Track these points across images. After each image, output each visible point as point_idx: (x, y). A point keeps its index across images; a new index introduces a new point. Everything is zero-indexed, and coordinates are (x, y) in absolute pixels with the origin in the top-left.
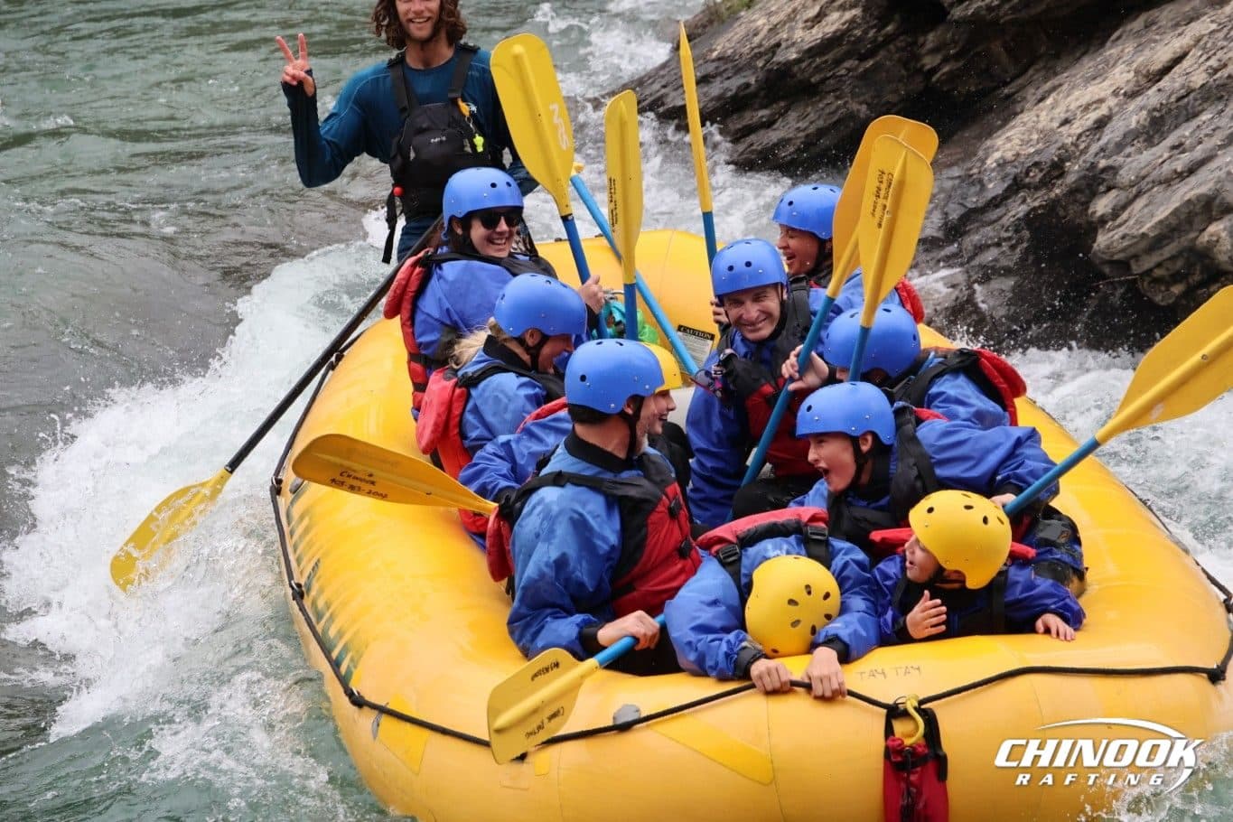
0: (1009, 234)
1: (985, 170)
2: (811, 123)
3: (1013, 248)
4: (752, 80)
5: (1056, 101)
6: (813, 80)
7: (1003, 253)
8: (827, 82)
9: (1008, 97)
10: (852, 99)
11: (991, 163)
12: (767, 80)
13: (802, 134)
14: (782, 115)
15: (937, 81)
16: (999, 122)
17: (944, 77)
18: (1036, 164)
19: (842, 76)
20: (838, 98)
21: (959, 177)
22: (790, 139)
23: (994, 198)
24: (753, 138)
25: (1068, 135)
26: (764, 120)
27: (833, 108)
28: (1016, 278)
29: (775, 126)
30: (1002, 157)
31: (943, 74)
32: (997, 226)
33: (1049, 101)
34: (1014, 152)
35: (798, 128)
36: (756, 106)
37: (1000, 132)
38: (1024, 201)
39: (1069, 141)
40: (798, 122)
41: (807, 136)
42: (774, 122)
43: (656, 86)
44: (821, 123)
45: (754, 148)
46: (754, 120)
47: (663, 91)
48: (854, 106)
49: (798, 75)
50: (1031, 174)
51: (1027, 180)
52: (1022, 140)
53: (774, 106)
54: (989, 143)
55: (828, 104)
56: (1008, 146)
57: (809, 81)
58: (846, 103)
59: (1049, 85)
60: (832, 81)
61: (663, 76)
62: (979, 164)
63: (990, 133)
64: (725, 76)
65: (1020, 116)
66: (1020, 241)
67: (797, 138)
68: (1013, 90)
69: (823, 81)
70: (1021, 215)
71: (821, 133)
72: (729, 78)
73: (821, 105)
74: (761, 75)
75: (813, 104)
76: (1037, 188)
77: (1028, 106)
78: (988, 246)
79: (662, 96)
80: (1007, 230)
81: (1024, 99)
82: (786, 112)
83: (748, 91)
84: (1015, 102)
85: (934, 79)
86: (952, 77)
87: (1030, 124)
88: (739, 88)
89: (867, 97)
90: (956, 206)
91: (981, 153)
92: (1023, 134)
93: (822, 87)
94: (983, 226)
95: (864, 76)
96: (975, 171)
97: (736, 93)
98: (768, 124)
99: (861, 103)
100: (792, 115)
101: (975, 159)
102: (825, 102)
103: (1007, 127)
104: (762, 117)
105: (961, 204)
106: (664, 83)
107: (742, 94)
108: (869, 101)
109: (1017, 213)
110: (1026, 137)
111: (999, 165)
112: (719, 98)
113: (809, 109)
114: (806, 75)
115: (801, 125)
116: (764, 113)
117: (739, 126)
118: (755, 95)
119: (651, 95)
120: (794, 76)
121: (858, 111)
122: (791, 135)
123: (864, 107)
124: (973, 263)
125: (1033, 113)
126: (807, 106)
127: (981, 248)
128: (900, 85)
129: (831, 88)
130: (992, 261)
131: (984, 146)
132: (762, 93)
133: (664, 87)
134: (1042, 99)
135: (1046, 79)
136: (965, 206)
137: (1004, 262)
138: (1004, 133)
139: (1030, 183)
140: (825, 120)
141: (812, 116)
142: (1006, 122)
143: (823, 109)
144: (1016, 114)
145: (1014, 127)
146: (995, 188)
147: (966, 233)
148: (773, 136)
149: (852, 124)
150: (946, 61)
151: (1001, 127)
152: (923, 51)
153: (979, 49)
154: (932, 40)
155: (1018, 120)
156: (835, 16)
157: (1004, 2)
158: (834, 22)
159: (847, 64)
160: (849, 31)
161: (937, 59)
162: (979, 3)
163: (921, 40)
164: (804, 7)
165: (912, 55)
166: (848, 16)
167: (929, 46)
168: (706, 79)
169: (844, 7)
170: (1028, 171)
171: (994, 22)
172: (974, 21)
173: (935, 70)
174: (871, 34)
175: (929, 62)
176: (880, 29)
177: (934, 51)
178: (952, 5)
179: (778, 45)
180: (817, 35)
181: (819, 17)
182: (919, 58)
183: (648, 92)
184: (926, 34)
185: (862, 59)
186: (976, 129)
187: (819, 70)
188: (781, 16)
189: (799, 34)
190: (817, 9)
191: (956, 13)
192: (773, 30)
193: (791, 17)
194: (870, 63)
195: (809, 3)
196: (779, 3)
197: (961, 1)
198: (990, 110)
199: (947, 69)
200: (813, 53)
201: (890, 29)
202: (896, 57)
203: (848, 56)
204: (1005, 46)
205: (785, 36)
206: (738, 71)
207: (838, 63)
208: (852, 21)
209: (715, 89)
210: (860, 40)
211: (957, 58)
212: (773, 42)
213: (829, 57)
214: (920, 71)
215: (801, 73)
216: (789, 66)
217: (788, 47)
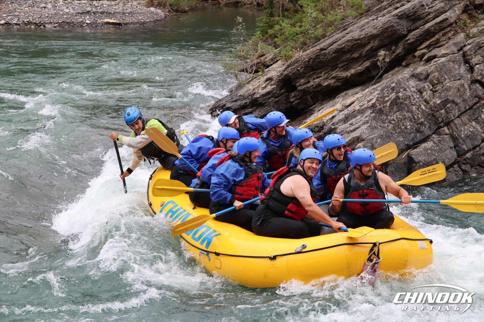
4: (248, 101)
5: (322, 111)
9: (311, 110)
12: (252, 101)
14: (255, 111)
15: (294, 104)
18: (317, 126)
19: (270, 102)
25: (325, 119)
27: (268, 109)
33: (321, 111)
36: (249, 108)
39: (325, 121)
42: (253, 112)
43: (224, 102)
53: (253, 108)
57: (262, 102)
59: (321, 107)
60: (268, 103)
61: (226, 99)
68: (312, 108)
69: (265, 103)
72: (242, 101)
74: (250, 100)
75: (263, 108)
76: (317, 132)
77: (316, 112)
81: (315, 110)
84: (313, 111)
86: (298, 104)
89: (276, 108)
93: (266, 104)
95: (276, 102)
97: (244, 104)
100: (258, 110)
106: (226, 101)
112: (239, 105)
115: (260, 113)
116: (251, 110)
118: (248, 105)
120: (258, 101)
125: (317, 114)
132: (250, 105)
134: (319, 111)
135: (321, 106)
141: (262, 111)
142: (310, 116)
145: (312, 117)
150: (296, 100)
151: (309, 117)
152: (290, 97)
153: (304, 97)
154: (293, 94)
155: (313, 115)
156: (269, 87)
157: (311, 86)
158: (269, 88)
159: (272, 99)
160: (273, 91)
161: (294, 99)
162: (305, 86)
163: (290, 94)
164: (262, 84)
165: (288, 98)
166: (273, 87)
167: (292, 96)
168: (236, 101)
169: (272, 85)
170: (315, 128)
171: (308, 91)
172: (304, 90)
173: (293, 102)
174: (278, 92)
175: (292, 100)
176: (280, 91)
177: (293, 97)
178: (298, 86)
179: (255, 93)
180: (264, 91)
181: (265, 87)
182: (289, 98)
183: (222, 103)
184: (291, 93)
185: (275, 98)
186: (303, 117)
187: (264, 100)
188: (256, 86)
189: (260, 91)
190: (265, 85)
191: (299, 88)
192: (254, 89)
193: (259, 87)
194: (277, 99)
195: (263, 83)
196: (256, 83)
197: (300, 85)
198: (306, 113)
199: (296, 102)
200: (263, 95)
201: (283, 91)
202: (284, 98)
203: (272, 97)
204: (311, 97)
205: (257, 91)
206: (244, 99)
207: (269, 98)
208: (273, 88)
209: (239, 103)
210: (275, 93)
211: (299, 99)
212: (254, 92)
213: (267, 97)
214: (289, 102)
215: (260, 100)
216: (257, 98)
217: (257, 94)
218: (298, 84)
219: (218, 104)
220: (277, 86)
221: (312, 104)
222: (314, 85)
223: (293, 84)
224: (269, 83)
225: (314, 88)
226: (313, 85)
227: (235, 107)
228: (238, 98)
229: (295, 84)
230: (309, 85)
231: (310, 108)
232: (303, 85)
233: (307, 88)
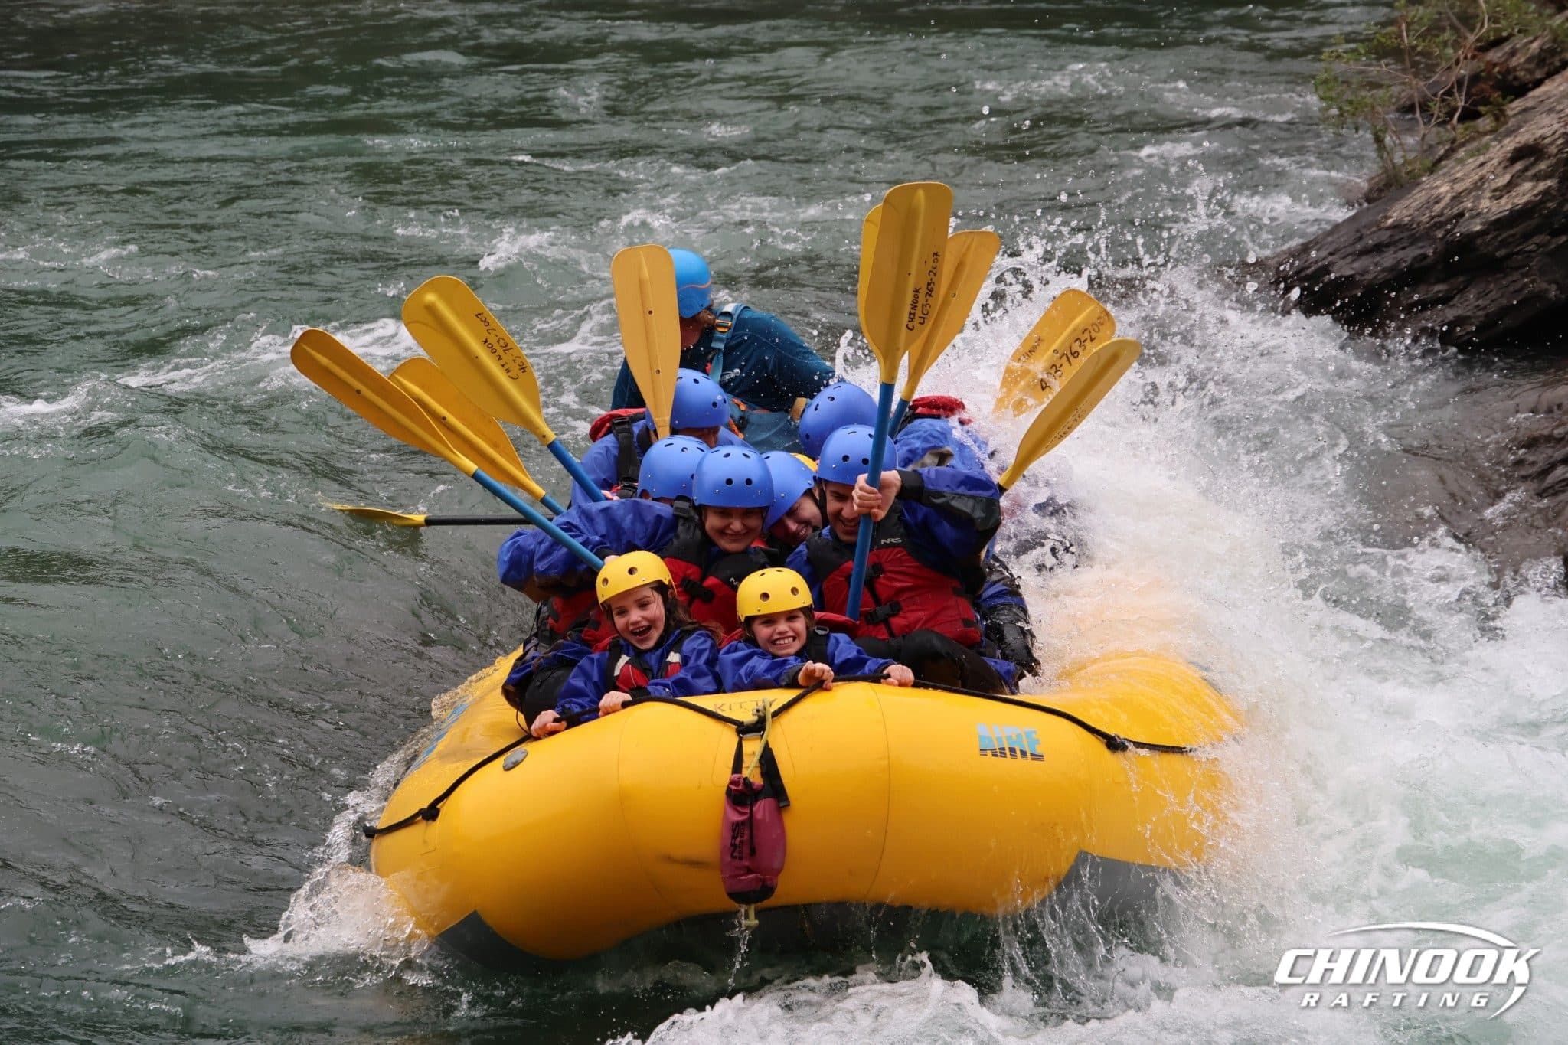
2: (1493, 301)
4: (1430, 252)
6: (1498, 254)
8: (1516, 257)
10: (1541, 278)
12: (1446, 252)
13: (1481, 313)
14: (1460, 291)
19: (1530, 251)
20: (1525, 275)
22: (1469, 318)
24: (1427, 314)
26: (1441, 294)
27: (1518, 286)
29: (1451, 303)
35: (1478, 307)
36: (1432, 279)
40: (1478, 299)
41: (1487, 315)
42: (1452, 298)
43: (1322, 253)
44: (1503, 302)
46: (1431, 294)
47: (1330, 258)
48: (1542, 285)
49: (1482, 248)
53: (1452, 280)
55: (1513, 282)
57: (1493, 254)
58: (1534, 281)
60: (1519, 257)
61: (1331, 243)
64: (1400, 246)
67: (1476, 317)
69: (1509, 256)
71: (1504, 312)
72: (1404, 248)
73: (1504, 282)
74: (1440, 247)
75: (1496, 280)
79: (1328, 265)
82: (1465, 287)
83: (1424, 263)
88: (1415, 259)
89: (1557, 276)
93: (1509, 263)
95: (1556, 254)
97: (1411, 264)
98: (1445, 300)
99: (1550, 282)
100: (1473, 292)
102: (1510, 279)
104: (1439, 291)
106: (1331, 250)
107: (1416, 266)
108: (1560, 280)
112: (1392, 269)
113: (1492, 286)
114: (1491, 248)
115: (1482, 303)
116: (1440, 288)
118: (1431, 267)
119: (1316, 262)
120: (1478, 249)
121: (1547, 290)
122: (1469, 313)
123: (1553, 288)
129: (1516, 264)
132: (1440, 267)
133: (1331, 254)
140: (1508, 299)
141: (1494, 294)
143: (1507, 286)
149: (1538, 305)
156: (1527, 186)
158: (1526, 193)
159: (1537, 239)
160: (1542, 203)
164: (1494, 175)
166: (1542, 187)
168: (1378, 248)
169: (1537, 178)
179: (1461, 215)
180: (1506, 206)
181: (1511, 184)
183: (1313, 258)
185: (1555, 234)
187: (1504, 244)
188: (1467, 184)
189: (1485, 204)
190: (1507, 178)
192: (1457, 198)
193: (1478, 185)
194: (1562, 239)
195: (1499, 171)
196: (1467, 169)
200: (1500, 224)
203: (1538, 230)
205: (1469, 205)
206: (1414, 240)
207: (1526, 237)
208: (1546, 193)
209: (1388, 259)
210: (1553, 213)
212: (1455, 211)
213: (1518, 230)
215: (1484, 246)
216: (1470, 238)
217: (1472, 217)
219: (1299, 263)
220: (1561, 182)
224: (1526, 169)
227: (1369, 277)
228: (1384, 236)
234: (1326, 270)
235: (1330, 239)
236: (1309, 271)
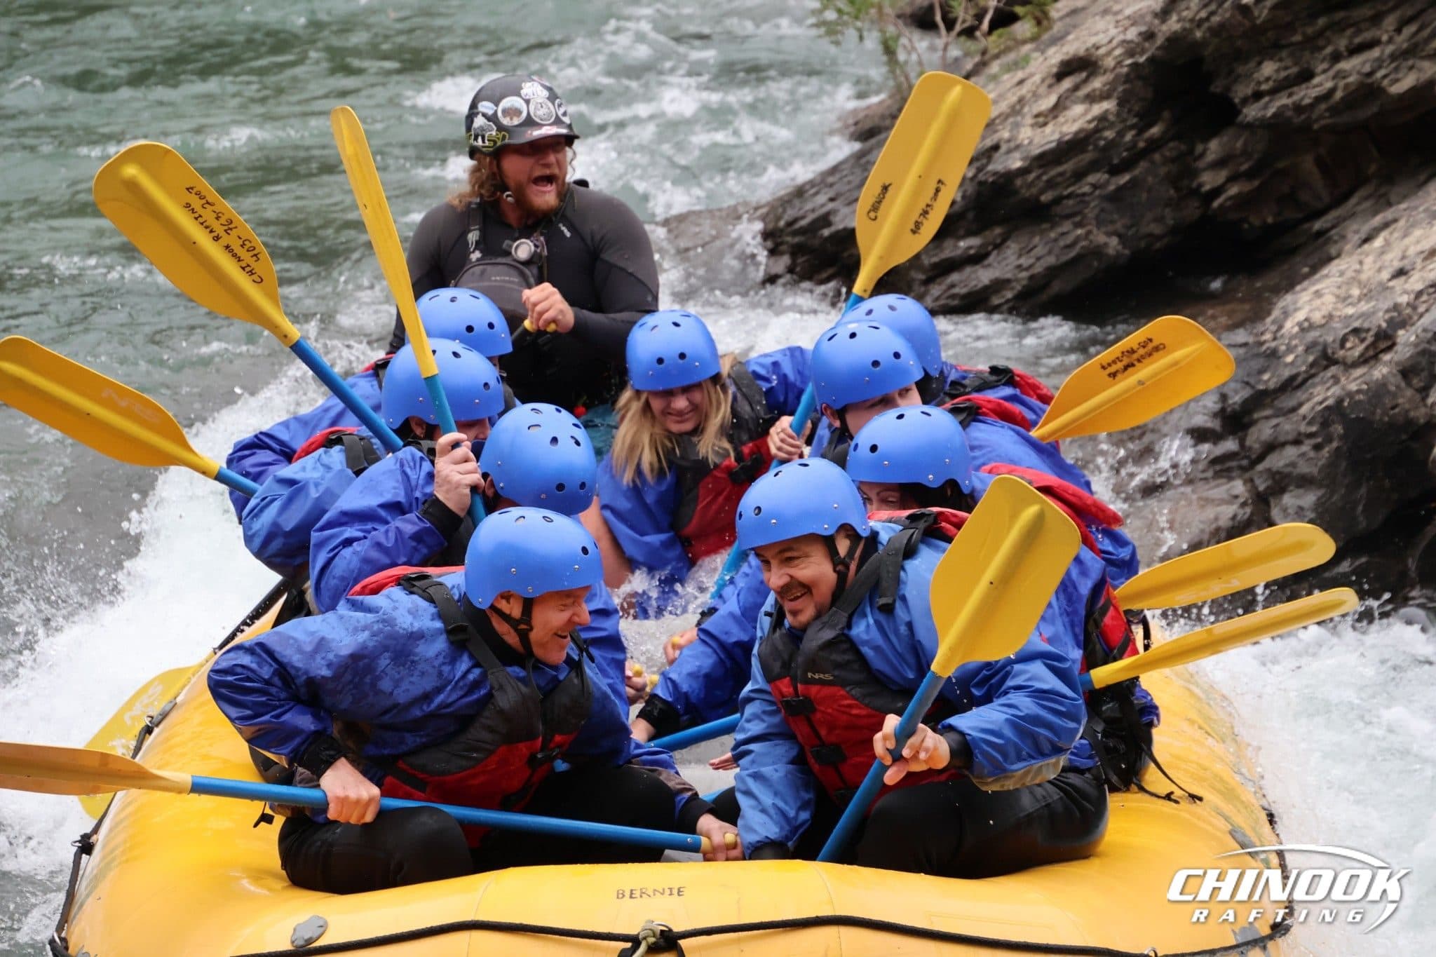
0: (1314, 429)
1: (1282, 336)
2: (1038, 259)
3: (1317, 447)
5: (1387, 244)
6: (1043, 198)
7: (1303, 455)
8: (1065, 202)
9: (1321, 233)
10: (1098, 228)
11: (1290, 326)
12: (979, 194)
13: (1025, 274)
14: (997, 246)
15: (1221, 206)
16: (1306, 270)
17: (1229, 203)
18: (1357, 331)
19: (1084, 194)
20: (1078, 225)
21: (1245, 345)
22: (1008, 281)
23: (1293, 378)
24: (955, 277)
25: (1404, 291)
26: (972, 252)
27: (1069, 239)
28: (1320, 493)
29: (986, 262)
30: (1306, 320)
31: (1230, 198)
32: (1294, 417)
33: (1378, 242)
34: (1324, 312)
35: (1019, 267)
36: (962, 232)
37: (1306, 283)
38: (1336, 380)
39: (1403, 300)
40: (1020, 256)
41: (1032, 278)
42: (987, 255)
43: (822, 199)
44: (1051, 260)
45: (956, 290)
46: (959, 252)
47: (831, 206)
48: (1100, 238)
49: (1023, 191)
50: (1348, 345)
51: (1341, 353)
52: (1338, 297)
53: (987, 233)
54: (1289, 298)
55: (1063, 234)
56: (1318, 302)
57: (1037, 199)
58: (1089, 232)
59: (1379, 220)
60: (1071, 202)
61: (831, 185)
62: (1274, 328)
63: (1290, 284)
65: (1336, 262)
66: (1329, 440)
67: (1017, 280)
68: (1329, 225)
69: (1058, 201)
70: (1330, 402)
71: (1053, 272)
73: (1053, 235)
75: (1042, 232)
76: (1357, 364)
77: (1348, 247)
78: (1283, 445)
79: (828, 214)
80: (1310, 423)
81: (1343, 237)
82: (1004, 241)
84: (1329, 241)
85: (1216, 204)
86: (1242, 202)
87: (1349, 274)
89: (1119, 226)
90: (1239, 386)
91: (1276, 313)
92: (1339, 287)
93: (1058, 210)
94: (1276, 416)
95: (1116, 197)
96: (1268, 336)
98: (977, 259)
99: (1109, 234)
100: (1012, 248)
101: (1269, 320)
102: (1060, 230)
103: (1317, 276)
104: (970, 248)
105: (1247, 383)
106: (831, 194)
108: (1122, 231)
109: (1325, 399)
110: (1342, 292)
111: (1303, 330)
113: (1037, 240)
114: (1034, 190)
115: (1025, 261)
116: (974, 242)
117: (935, 259)
118: (959, 216)
119: (813, 210)
120: (1016, 192)
121: (1106, 244)
122: (1009, 276)
123: (1114, 242)
124: (1260, 467)
125: (1355, 258)
126: (1033, 235)
127: (1271, 447)
128: (1167, 211)
129: (1068, 211)
130: (1287, 466)
131: (1281, 304)
132: (970, 215)
133: (832, 200)
134: (1369, 239)
135: (1374, 214)
136: (1253, 387)
137: (1304, 468)
138: (1314, 284)
139: (1344, 358)
140: (1058, 257)
141: (1039, 251)
142: (1315, 269)
143: (1056, 240)
144: (1329, 259)
145: (1327, 276)
146: (1293, 361)
147: (1253, 423)
148: (982, 276)
149: (1096, 264)
150: (1232, 179)
151: (1306, 277)
152: (1201, 164)
153: (1281, 165)
154: (1214, 148)
155: (1334, 268)
156: (1078, 109)
157: (1319, 99)
158: (1077, 118)
159: (1092, 178)
160: (1097, 130)
161: (1221, 176)
162: (1283, 100)
163: (1199, 148)
164: (1036, 96)
165: (1184, 170)
166: (1098, 109)
167: (1211, 157)
169: (1091, 99)
170: (1344, 340)
171: (1306, 128)
172: (1277, 127)
173: (1216, 192)
174: (1129, 137)
175: (1209, 180)
176: (1141, 130)
177: (1219, 164)
178: (1245, 101)
179: (996, 148)
180: (1049, 136)
181: (1058, 108)
182: (1194, 173)
183: (809, 206)
184: (1206, 139)
185: (1115, 171)
186: (1272, 278)
187: (1051, 184)
188: (1003, 107)
189: (1025, 134)
190: (1052, 100)
191: (1252, 112)
192: (991, 126)
193: (1016, 110)
194: (1125, 178)
195: (1043, 90)
196: (1001, 88)
197: (1258, 96)
198: (1293, 251)
199: (1234, 190)
200: (1045, 160)
201: (1155, 130)
202: (1163, 171)
203: (1093, 167)
204: (1320, 162)
205: (1006, 135)
207: (1079, 175)
208: (1102, 118)
210: (1112, 144)
211: (1249, 175)
212: (989, 142)
213: (1068, 167)
214: (1195, 192)
215: (1025, 188)
216: (1010, 176)
217: (1009, 151)
218: (1241, 91)
219: (790, 214)
220: (1121, 104)
221: (1327, 199)
222: (1339, 95)
223: (1216, 87)
224: (1076, 88)
225: (1335, 110)
226: (1332, 92)
229: (1228, 89)
230: (1306, 94)
231: (1318, 225)
232: (1274, 92)
233: (1298, 108)
234: (825, 220)
235: (831, 180)
236: (803, 223)
